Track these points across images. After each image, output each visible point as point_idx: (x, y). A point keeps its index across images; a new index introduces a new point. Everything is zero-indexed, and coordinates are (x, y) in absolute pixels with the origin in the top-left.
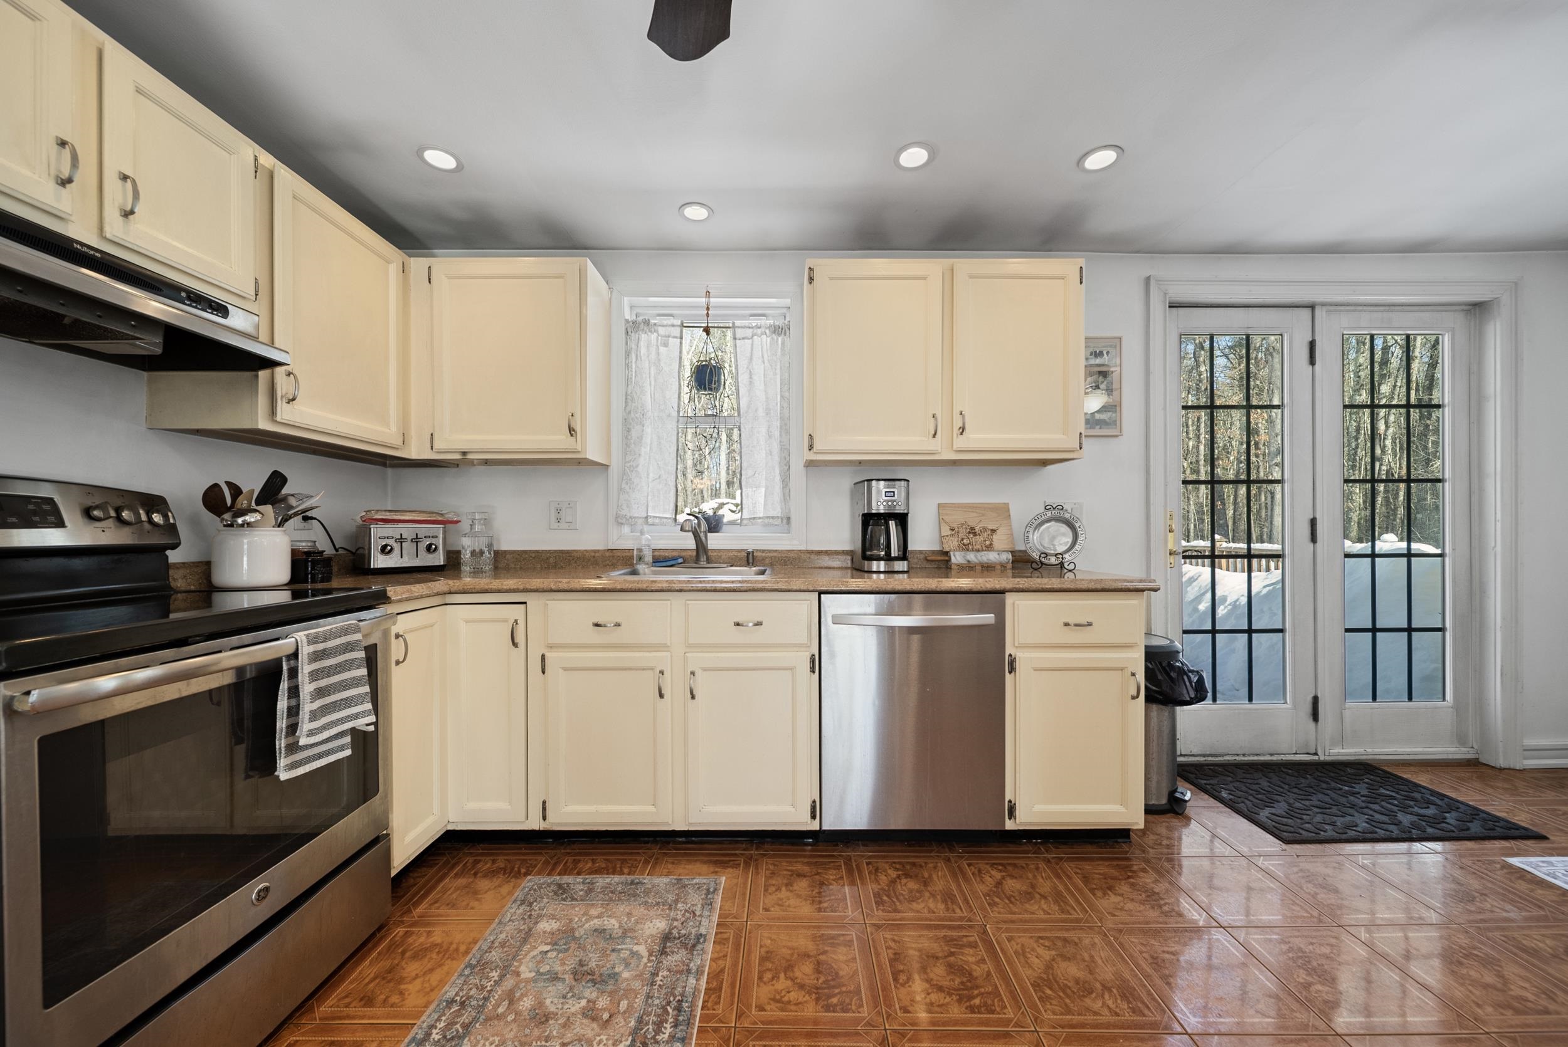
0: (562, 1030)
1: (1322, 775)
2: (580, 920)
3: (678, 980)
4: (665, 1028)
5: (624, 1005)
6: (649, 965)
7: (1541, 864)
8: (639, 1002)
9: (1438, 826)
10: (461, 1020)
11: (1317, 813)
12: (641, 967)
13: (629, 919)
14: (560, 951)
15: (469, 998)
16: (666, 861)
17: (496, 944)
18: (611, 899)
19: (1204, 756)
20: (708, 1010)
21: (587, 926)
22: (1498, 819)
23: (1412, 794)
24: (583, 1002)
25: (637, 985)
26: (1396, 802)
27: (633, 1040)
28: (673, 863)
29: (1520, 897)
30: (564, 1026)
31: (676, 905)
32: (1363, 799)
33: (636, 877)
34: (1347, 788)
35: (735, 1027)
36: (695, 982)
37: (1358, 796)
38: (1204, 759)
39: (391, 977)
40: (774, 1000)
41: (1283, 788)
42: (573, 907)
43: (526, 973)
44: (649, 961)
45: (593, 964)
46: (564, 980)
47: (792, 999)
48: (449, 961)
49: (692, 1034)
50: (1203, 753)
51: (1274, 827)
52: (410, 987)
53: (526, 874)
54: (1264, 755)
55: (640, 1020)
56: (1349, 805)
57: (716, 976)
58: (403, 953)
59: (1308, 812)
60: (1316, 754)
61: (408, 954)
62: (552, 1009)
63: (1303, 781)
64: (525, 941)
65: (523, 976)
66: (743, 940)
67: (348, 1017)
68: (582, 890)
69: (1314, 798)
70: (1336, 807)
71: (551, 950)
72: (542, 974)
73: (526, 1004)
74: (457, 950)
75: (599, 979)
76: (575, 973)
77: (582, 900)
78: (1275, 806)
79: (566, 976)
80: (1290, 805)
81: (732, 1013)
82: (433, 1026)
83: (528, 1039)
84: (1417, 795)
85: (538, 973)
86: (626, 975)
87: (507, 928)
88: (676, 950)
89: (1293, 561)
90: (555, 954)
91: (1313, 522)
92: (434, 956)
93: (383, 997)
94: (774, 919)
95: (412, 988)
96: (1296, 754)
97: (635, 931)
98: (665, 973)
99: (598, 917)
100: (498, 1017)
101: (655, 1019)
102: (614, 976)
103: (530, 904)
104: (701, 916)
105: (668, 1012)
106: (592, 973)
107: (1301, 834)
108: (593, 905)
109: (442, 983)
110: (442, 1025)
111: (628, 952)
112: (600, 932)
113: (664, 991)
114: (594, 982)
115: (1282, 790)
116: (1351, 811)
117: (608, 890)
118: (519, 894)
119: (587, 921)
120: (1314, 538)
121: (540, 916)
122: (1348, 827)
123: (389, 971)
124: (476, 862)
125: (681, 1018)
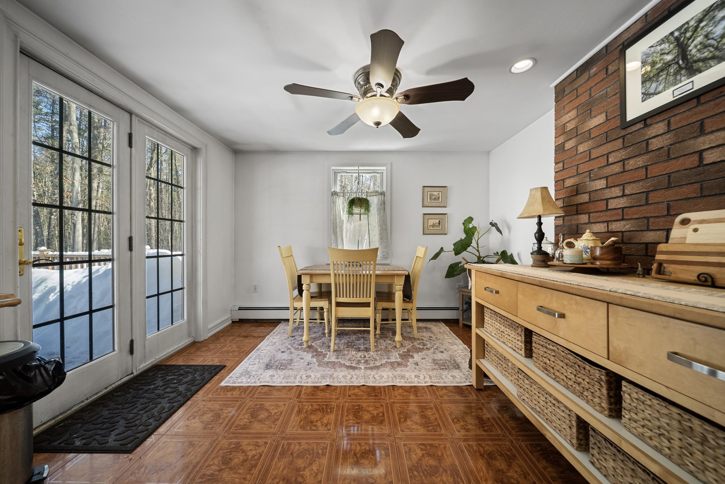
1: (138, 385)
7: (230, 379)
9: (195, 384)
11: (143, 414)
19: (54, 418)
22: (211, 366)
23: (180, 372)
26: (175, 381)
29: (231, 401)
32: (162, 388)
34: (152, 386)
37: (159, 388)
38: (54, 420)
41: (118, 409)
50: (53, 416)
51: (121, 445)
54: (101, 391)
56: (157, 397)
59: (138, 418)
60: (132, 373)
63: (129, 396)
69: (138, 405)
70: (151, 403)
78: (117, 427)
80: (126, 419)
84: (182, 372)
89: (119, 263)
91: (130, 239)
96: (121, 379)
107: (138, 438)
115: (118, 411)
116: (159, 400)
120: (131, 249)
122: (160, 413)
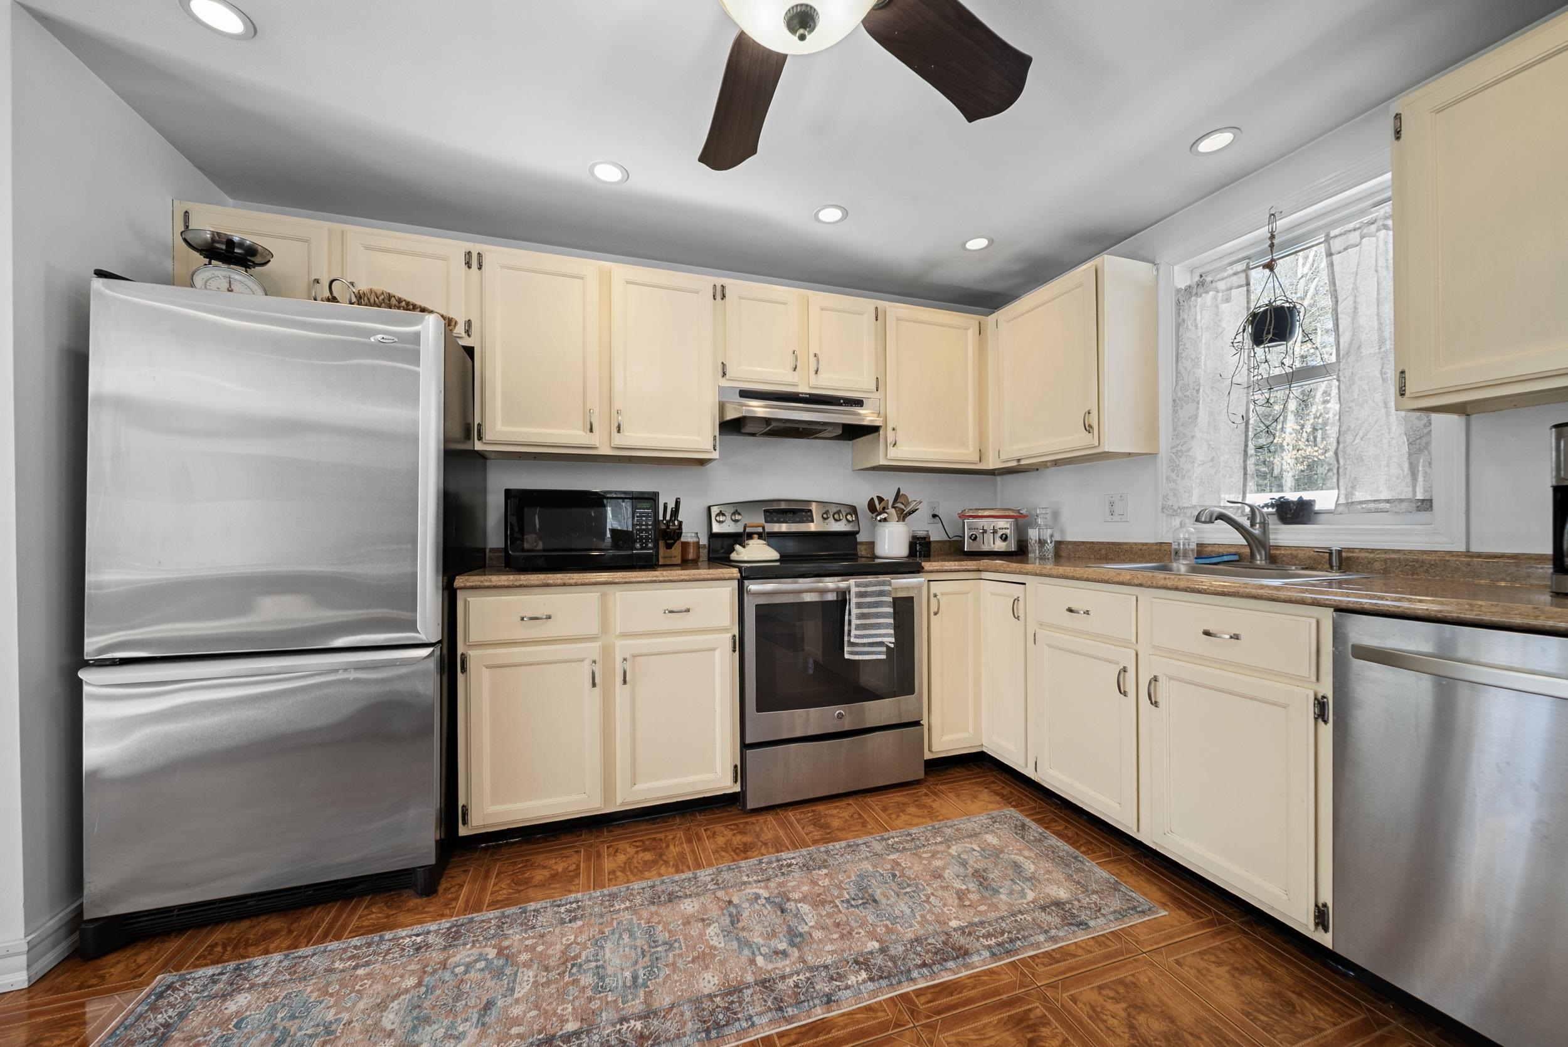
0: (939, 888)
2: (1012, 850)
3: (1033, 928)
4: (991, 940)
5: (983, 908)
6: (1024, 905)
8: (993, 915)
10: (905, 844)
12: (1017, 902)
13: (1044, 874)
14: (982, 855)
15: (918, 839)
16: (1126, 867)
17: (955, 827)
18: (1047, 855)
20: (1033, 961)
21: (1013, 856)
24: (964, 887)
25: (1003, 907)
27: (967, 927)
28: (1131, 871)
30: (942, 887)
31: (1092, 894)
33: (1081, 857)
35: (1039, 987)
36: (1042, 940)
39: (902, 808)
40: (1093, 1008)
42: (1017, 841)
43: (954, 850)
44: (1028, 904)
45: (991, 876)
46: (968, 869)
47: (1109, 1022)
48: (928, 819)
49: (1003, 959)
52: (904, 816)
53: (1014, 806)
55: (982, 923)
57: (1064, 954)
58: (915, 801)
61: (917, 803)
62: (946, 876)
64: (970, 836)
65: (950, 851)
66: (1121, 958)
67: (873, 810)
68: (1034, 837)
71: (978, 852)
72: (960, 857)
73: (937, 863)
74: (937, 816)
75: (985, 885)
76: (976, 871)
77: (1027, 842)
79: (970, 869)
81: (1046, 979)
82: (893, 838)
83: (921, 877)
85: (959, 856)
86: (1003, 897)
87: (969, 824)
88: (1054, 915)
90: (978, 854)
92: (926, 812)
93: (890, 812)
94: (1177, 974)
95: (904, 817)
97: (1040, 883)
98: (1029, 918)
99: (1025, 857)
100: (921, 857)
101: (991, 930)
102: (996, 892)
103: (995, 822)
104: (1104, 915)
105: (1003, 935)
106: (985, 879)
108: (1031, 849)
109: (917, 825)
110: (897, 840)
111: (1020, 888)
112: (1017, 866)
113: (1015, 924)
114: (981, 884)
117: (1053, 849)
118: (995, 813)
119: (1016, 854)
121: (993, 831)
123: (903, 804)
124: (994, 782)
125: (1007, 945)
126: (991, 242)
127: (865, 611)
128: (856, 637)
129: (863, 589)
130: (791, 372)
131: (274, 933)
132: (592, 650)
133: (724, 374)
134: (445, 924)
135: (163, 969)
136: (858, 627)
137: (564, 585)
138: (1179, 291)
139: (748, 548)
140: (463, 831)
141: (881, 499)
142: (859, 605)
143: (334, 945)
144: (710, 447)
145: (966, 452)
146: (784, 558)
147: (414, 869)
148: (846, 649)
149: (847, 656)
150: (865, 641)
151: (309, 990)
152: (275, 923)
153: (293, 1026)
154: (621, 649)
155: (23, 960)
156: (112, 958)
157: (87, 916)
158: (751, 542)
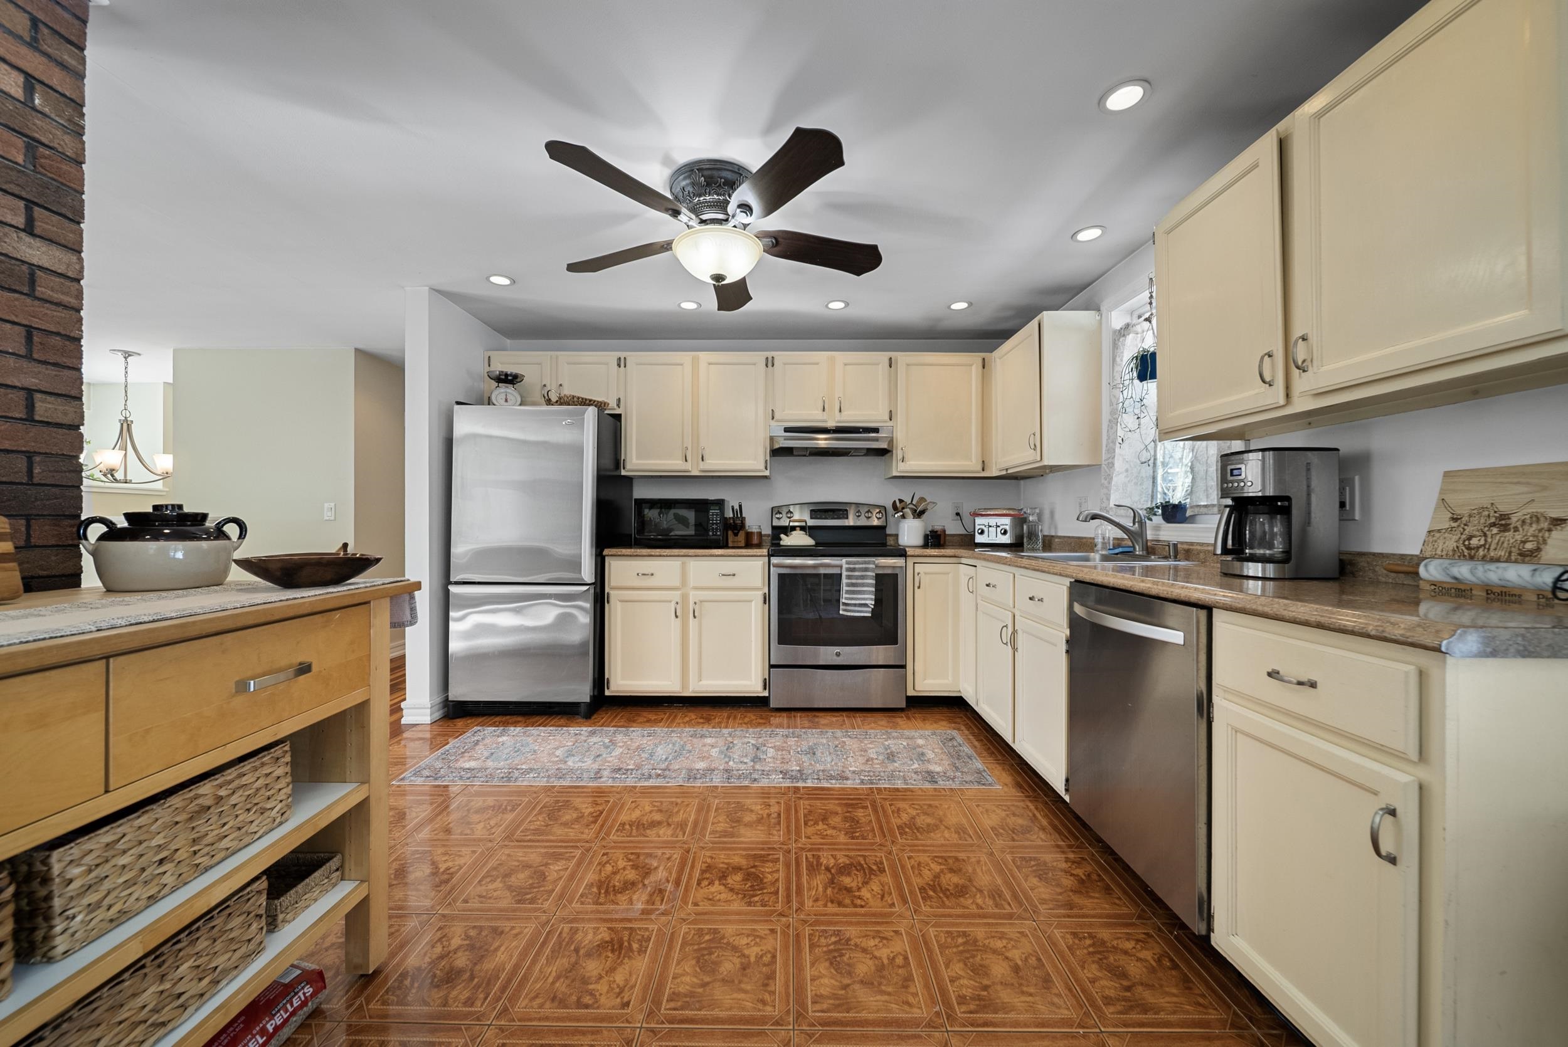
126: (970, 304)
127: (854, 581)
128: (846, 599)
129: (852, 566)
130: (820, 411)
131: (519, 722)
132: (676, 595)
133: (773, 418)
134: (590, 729)
135: (477, 725)
136: (848, 592)
137: (660, 556)
138: (1115, 332)
139: (791, 537)
140: (607, 693)
141: (901, 501)
142: (849, 577)
143: (540, 728)
144: (762, 467)
145: (970, 463)
146: (817, 544)
147: (579, 703)
148: (841, 607)
149: (841, 612)
150: (853, 602)
151: (530, 740)
152: (520, 719)
153: (522, 749)
154: (693, 596)
155: (429, 711)
156: (458, 720)
157: (450, 699)
158: (794, 533)
